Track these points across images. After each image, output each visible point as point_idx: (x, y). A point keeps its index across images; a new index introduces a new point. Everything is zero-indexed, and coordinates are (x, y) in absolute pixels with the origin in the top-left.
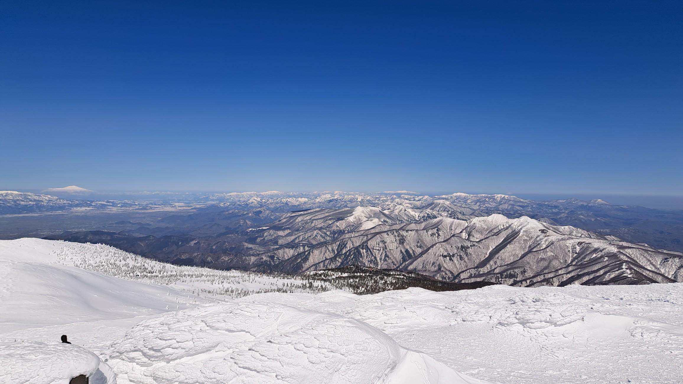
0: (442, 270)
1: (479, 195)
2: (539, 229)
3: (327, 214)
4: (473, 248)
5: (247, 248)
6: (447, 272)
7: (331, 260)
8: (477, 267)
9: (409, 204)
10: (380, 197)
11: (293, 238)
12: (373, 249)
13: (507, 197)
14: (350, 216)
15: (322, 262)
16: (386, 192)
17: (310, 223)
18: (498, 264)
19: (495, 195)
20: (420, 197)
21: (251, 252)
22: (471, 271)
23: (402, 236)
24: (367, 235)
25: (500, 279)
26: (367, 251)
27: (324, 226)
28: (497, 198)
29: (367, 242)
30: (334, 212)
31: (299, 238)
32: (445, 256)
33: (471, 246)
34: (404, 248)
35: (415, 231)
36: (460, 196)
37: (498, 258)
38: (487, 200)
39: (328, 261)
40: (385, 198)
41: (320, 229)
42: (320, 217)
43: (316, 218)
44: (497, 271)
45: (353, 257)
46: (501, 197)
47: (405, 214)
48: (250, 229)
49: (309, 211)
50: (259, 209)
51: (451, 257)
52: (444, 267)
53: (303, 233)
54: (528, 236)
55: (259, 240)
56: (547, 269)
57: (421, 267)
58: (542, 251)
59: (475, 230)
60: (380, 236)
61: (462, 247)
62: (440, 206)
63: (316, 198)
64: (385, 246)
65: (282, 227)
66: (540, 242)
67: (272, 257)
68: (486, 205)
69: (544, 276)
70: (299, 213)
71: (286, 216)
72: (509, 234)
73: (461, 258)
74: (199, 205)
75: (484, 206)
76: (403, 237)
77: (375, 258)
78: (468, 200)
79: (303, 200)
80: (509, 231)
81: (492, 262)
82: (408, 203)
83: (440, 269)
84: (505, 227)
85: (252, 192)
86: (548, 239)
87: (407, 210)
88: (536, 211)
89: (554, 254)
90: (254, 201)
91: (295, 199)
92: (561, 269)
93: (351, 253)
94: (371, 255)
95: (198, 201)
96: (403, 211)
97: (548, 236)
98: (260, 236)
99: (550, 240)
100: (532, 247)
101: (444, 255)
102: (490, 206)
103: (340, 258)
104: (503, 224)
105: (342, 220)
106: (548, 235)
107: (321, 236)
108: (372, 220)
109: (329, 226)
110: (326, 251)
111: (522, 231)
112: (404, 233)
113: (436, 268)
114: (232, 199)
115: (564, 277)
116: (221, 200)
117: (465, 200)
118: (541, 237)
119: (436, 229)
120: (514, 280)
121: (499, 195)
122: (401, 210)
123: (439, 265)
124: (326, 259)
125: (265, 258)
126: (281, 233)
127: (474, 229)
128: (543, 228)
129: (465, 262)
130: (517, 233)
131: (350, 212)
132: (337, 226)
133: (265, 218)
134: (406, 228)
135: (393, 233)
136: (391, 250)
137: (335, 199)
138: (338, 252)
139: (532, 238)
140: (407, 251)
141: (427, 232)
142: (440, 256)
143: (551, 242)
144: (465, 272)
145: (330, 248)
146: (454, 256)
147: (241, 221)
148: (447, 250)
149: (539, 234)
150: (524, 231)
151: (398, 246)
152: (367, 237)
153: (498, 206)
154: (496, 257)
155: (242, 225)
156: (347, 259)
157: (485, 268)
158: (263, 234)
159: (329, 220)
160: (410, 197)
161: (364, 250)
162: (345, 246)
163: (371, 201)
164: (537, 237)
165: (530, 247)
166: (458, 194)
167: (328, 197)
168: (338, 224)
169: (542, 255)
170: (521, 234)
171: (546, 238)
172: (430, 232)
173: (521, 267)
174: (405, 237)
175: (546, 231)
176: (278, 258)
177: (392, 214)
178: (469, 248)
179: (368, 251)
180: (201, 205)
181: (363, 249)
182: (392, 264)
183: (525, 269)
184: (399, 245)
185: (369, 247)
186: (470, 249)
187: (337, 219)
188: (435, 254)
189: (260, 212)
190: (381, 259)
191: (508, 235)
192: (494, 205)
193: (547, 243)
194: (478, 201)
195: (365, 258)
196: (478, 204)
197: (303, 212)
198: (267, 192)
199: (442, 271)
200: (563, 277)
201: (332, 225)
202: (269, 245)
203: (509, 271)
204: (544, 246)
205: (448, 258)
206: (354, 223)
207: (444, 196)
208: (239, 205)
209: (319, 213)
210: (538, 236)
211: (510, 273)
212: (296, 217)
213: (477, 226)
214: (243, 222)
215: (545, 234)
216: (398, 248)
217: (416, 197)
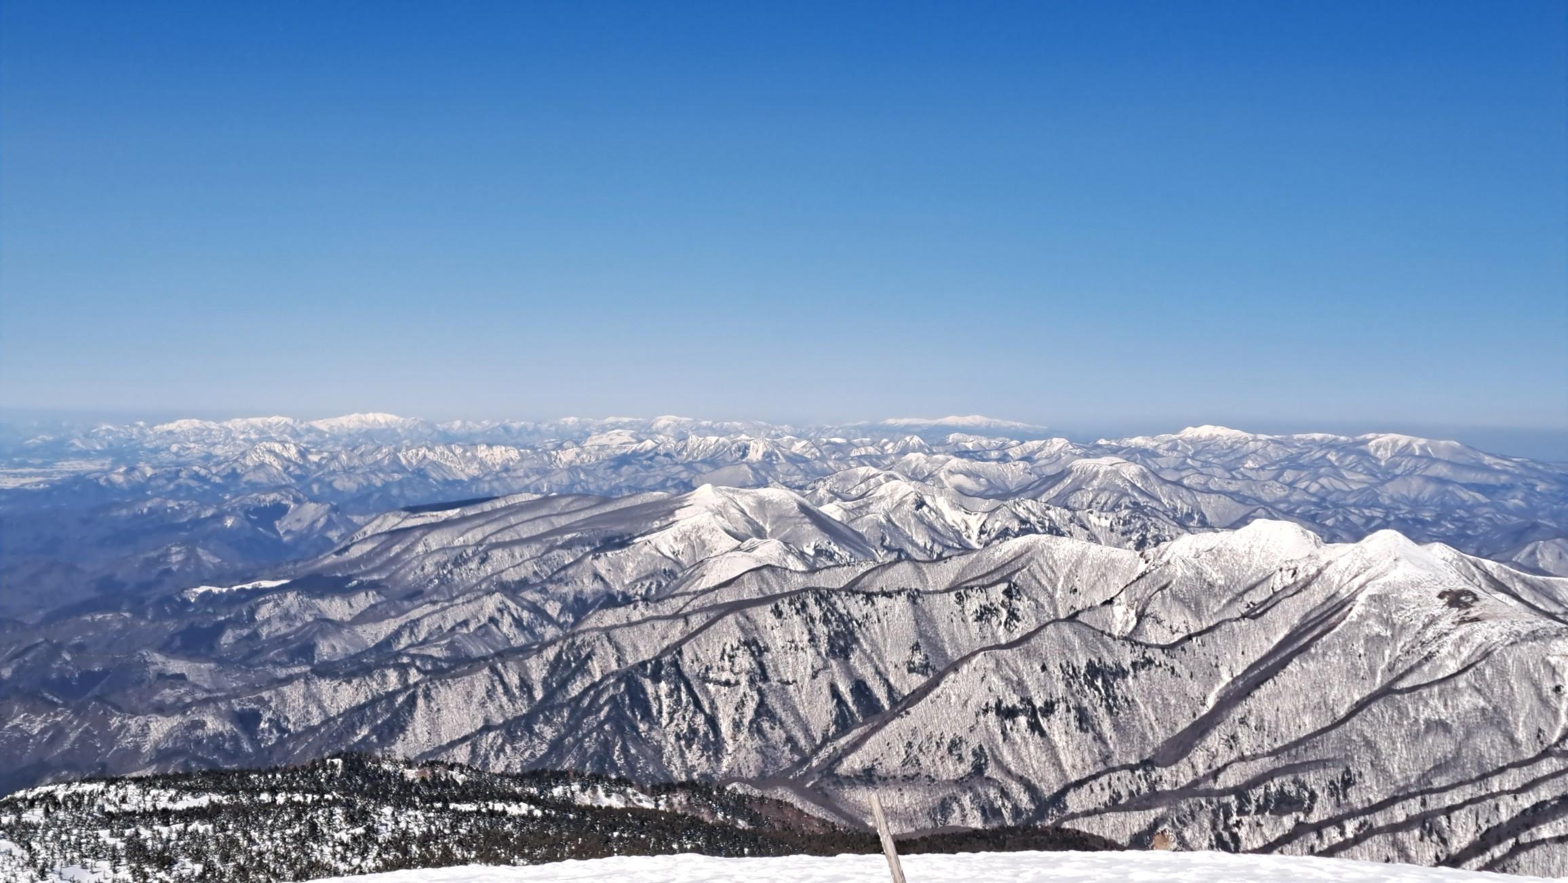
0: (986, 774)
1: (1296, 436)
2: (1441, 589)
3: (563, 521)
4: (1142, 673)
5: (161, 676)
6: (1015, 788)
7: (509, 732)
8: (1147, 764)
9: (968, 474)
10: (851, 445)
11: (387, 627)
12: (706, 679)
13: (1422, 448)
14: (661, 529)
15: (464, 739)
16: (891, 421)
17: (477, 560)
18: (1247, 744)
19: (1370, 436)
20: (1035, 444)
21: (168, 695)
22: (1115, 782)
23: (843, 620)
24: (686, 617)
25: (1235, 818)
26: (674, 692)
27: (535, 573)
28: (1377, 449)
29: (677, 648)
30: (596, 512)
31: (412, 632)
32: (1011, 713)
33: (1134, 664)
34: (849, 671)
35: (904, 596)
36: (1212, 439)
37: (1243, 721)
38: (1332, 457)
39: (492, 735)
40: (871, 450)
41: (512, 590)
42: (526, 532)
43: (507, 537)
44: (1230, 779)
45: (608, 719)
46: (1395, 443)
47: (921, 520)
48: (202, 589)
49: (487, 507)
50: (273, 496)
51: (1037, 716)
52: (1000, 764)
53: (438, 607)
54: (1387, 622)
55: (228, 638)
56: (1447, 771)
57: (897, 762)
58: (1436, 689)
59: (1167, 591)
60: (741, 619)
61: (1093, 671)
62: (1095, 483)
63: (560, 447)
64: (761, 665)
65: (349, 578)
66: (1434, 648)
67: (248, 720)
68: (1323, 481)
69: (1424, 803)
70: (439, 513)
71: (379, 526)
72: (1311, 611)
73: (1084, 719)
74: (15, 476)
75: (1314, 487)
76: (846, 625)
77: (712, 722)
78: (1246, 456)
79: (498, 455)
80: (1316, 596)
81: (1214, 740)
82: (961, 473)
83: (978, 769)
84: (1301, 576)
85: (275, 419)
86: (1472, 633)
87: (928, 500)
88: (1543, 509)
89: (1490, 702)
90: (269, 459)
91: (459, 451)
92: (1501, 770)
93: (602, 701)
94: (692, 707)
95: (16, 459)
96: (909, 506)
97: (1476, 619)
98: (237, 623)
99: (1479, 638)
100: (1400, 668)
101: (1004, 705)
102: (1339, 485)
103: (548, 721)
104: (1293, 566)
105: (623, 544)
106: (1474, 613)
107: (518, 622)
108: (753, 549)
109: (559, 575)
110: (490, 693)
111: (1362, 598)
112: (856, 607)
113: (965, 768)
114: (174, 448)
115: (1502, 809)
116: (124, 454)
117: (1232, 458)
118: (1444, 625)
119: (1004, 586)
120: (1297, 820)
121: (1386, 438)
122: (901, 503)
123: (979, 753)
124: (487, 727)
125: (213, 724)
126: (336, 608)
127: (1165, 587)
128: (1459, 585)
129: (1099, 737)
130: (1343, 604)
131: (664, 512)
132: (597, 576)
133: (300, 538)
134: (871, 583)
135: (804, 605)
136: (788, 683)
137: (647, 452)
138: (550, 693)
139: (1403, 627)
140: (860, 689)
141: (960, 599)
142: (986, 711)
143: (1483, 648)
144: (1086, 787)
145: (513, 679)
146: (1052, 711)
147: (174, 549)
148: (1020, 686)
149: (1437, 612)
150: (1372, 597)
151: (819, 664)
152: (687, 623)
153: (1375, 486)
154: (1237, 717)
155: (175, 568)
156: (578, 726)
157: (1184, 764)
158: (252, 612)
159: (562, 547)
160: (984, 442)
161: (664, 687)
162: (582, 667)
163: (806, 461)
164: (1425, 626)
165: (1391, 669)
166: (1205, 431)
167: (619, 440)
168: (601, 565)
169: (1434, 708)
170: (1358, 609)
171: (1465, 628)
172: (974, 603)
173: (1334, 759)
174: (860, 625)
175: (1470, 599)
176: (275, 724)
177: (859, 521)
178: (1124, 674)
179: (678, 689)
180: (23, 476)
181: (656, 679)
182: (787, 749)
183: (1348, 771)
184: (825, 662)
185: (686, 670)
186: (1130, 678)
187: (602, 541)
188: (966, 702)
189: (279, 510)
190: (737, 725)
191: (1307, 615)
192: (1363, 482)
193: (1466, 652)
194: (1293, 462)
195: (664, 722)
196: (1288, 476)
197: (457, 510)
198: (344, 420)
199: (988, 779)
200: (1497, 807)
201: (571, 572)
202: (263, 664)
203: (1276, 780)
204: (1452, 666)
205: (1022, 720)
206: (678, 563)
207: (1139, 441)
208: (196, 476)
209: (526, 516)
210: (1433, 621)
211: (1281, 792)
212: (418, 534)
213: (1179, 574)
214: (180, 558)
215: (1463, 612)
216: (820, 676)
217: (1014, 443)
